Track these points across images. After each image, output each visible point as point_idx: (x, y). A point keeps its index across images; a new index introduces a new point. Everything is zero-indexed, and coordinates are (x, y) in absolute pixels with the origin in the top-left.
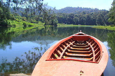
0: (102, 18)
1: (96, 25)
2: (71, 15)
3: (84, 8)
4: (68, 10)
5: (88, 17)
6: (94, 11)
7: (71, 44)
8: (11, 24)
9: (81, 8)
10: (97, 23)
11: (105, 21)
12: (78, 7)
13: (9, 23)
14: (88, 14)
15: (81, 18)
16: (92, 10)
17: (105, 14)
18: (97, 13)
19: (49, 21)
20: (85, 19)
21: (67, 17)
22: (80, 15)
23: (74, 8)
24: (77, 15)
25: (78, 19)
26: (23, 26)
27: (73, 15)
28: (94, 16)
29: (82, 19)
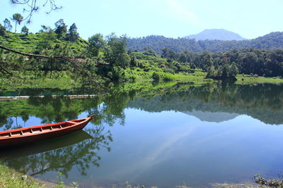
8: (127, 75)
13: (123, 74)
19: (216, 68)
21: (265, 58)
26: (152, 80)
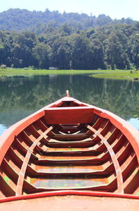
0: (121, 45)
1: (104, 68)
2: (27, 37)
3: (65, 12)
4: (14, 20)
5: (80, 42)
6: (98, 23)
7: (44, 135)
9: (56, 14)
10: (108, 61)
11: (131, 55)
12: (47, 11)
14: (78, 32)
15: (56, 47)
16: (91, 21)
17: (131, 33)
18: (106, 31)
20: (69, 48)
21: (11, 43)
22: (55, 38)
23: (35, 12)
24: (45, 36)
25: (50, 49)
27: (33, 37)
28: (97, 40)
29: (62, 51)
